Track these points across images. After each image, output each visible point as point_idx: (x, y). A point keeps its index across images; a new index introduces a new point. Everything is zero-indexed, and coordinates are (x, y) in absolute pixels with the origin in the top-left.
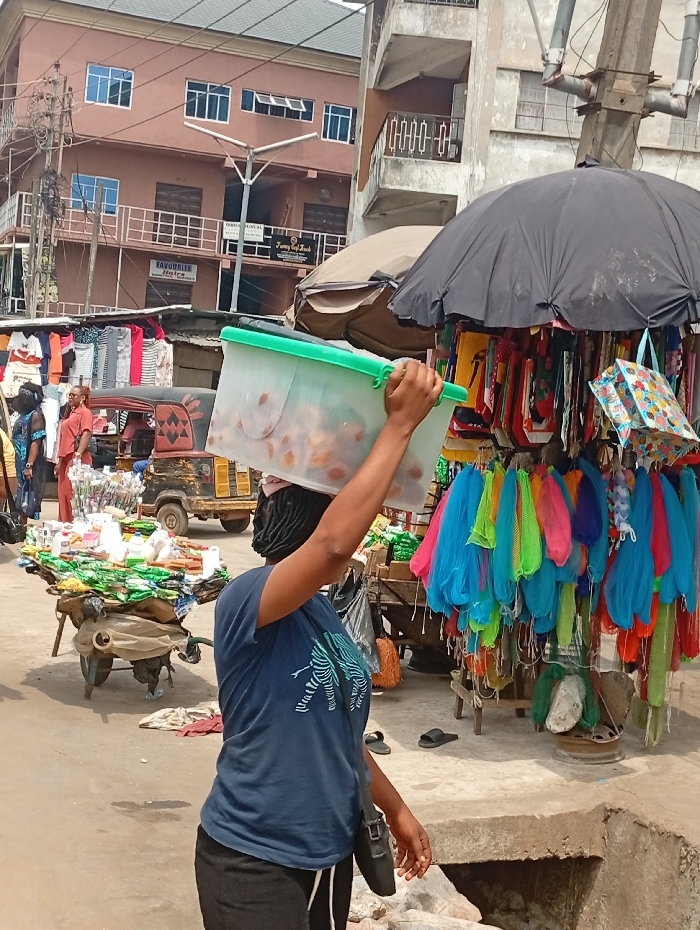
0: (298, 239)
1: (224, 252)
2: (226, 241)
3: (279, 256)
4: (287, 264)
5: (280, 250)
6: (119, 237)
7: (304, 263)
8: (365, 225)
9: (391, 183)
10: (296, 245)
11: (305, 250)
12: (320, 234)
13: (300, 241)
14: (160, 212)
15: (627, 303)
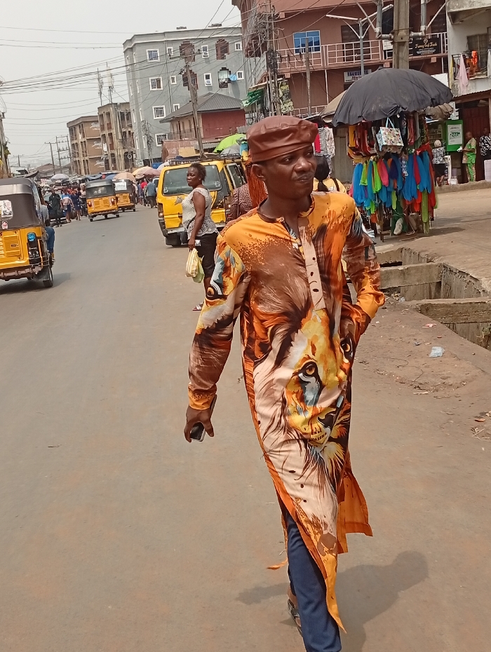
0: (428, 39)
1: (385, 58)
2: (385, 51)
3: (418, 53)
4: (423, 56)
5: (418, 49)
6: (323, 64)
7: (434, 53)
8: (454, 29)
9: (453, 8)
10: (427, 44)
11: (434, 45)
12: (441, 33)
13: (429, 41)
14: (345, 44)
15: (381, 111)
